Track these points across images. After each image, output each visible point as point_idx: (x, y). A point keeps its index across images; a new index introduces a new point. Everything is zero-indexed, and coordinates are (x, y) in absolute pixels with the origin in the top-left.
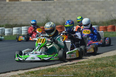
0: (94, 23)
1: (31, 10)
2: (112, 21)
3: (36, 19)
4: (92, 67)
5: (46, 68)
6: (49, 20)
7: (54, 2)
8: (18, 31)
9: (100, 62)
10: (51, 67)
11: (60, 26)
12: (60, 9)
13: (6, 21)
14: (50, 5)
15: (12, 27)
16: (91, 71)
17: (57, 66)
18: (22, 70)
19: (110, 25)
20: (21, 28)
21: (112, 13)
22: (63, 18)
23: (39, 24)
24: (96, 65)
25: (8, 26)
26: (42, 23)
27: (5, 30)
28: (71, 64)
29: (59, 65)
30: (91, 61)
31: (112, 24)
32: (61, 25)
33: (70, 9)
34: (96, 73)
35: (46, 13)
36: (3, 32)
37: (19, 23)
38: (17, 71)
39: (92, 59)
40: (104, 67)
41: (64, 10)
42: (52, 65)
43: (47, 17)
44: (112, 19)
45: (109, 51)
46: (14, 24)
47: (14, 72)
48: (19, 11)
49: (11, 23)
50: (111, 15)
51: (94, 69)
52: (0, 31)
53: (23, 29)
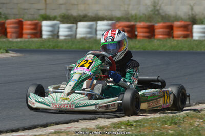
3: (129, 5)
6: (158, 8)
8: (88, 30)
11: (183, 23)
13: (62, 6)
15: (75, 20)
18: (105, 118)
22: (190, 5)
23: (136, 15)
25: (66, 19)
26: (142, 15)
27: (59, 28)
32: (186, 21)
36: (56, 32)
37: (91, 14)
46: (80, 16)
47: (88, 121)
49: (74, 13)
52: (49, 29)
53: (100, 26)
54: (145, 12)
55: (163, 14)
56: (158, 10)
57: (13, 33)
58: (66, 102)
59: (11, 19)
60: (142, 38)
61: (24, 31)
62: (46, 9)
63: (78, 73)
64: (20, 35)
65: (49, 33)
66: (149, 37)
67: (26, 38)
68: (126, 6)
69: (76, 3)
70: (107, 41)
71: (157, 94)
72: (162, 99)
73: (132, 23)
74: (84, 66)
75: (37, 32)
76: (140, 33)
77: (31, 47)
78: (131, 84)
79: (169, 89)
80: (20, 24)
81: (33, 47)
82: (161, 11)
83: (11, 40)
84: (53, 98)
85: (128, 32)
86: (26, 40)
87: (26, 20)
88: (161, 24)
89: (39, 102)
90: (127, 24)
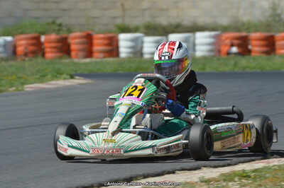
3: (238, 9)
6: (279, 12)
13: (147, 12)
15: (163, 31)
18: (211, 167)
20: (194, 35)
23: (249, 24)
25: (152, 30)
27: (142, 42)
36: (139, 49)
37: (186, 22)
38: (195, 169)
43: (274, 4)
49: (163, 21)
52: (130, 44)
53: (199, 38)
56: (279, 15)
57: (79, 50)
58: (111, 145)
59: (75, 32)
60: (258, 55)
61: (96, 48)
62: (124, 16)
63: (125, 104)
64: (90, 54)
65: (129, 50)
66: (267, 53)
67: (98, 58)
68: (235, 11)
69: (165, 7)
70: (163, 58)
71: (234, 129)
72: (241, 135)
73: (244, 34)
74: (132, 95)
75: (113, 49)
76: (255, 47)
77: (106, 71)
78: (197, 116)
79: (250, 122)
80: (89, 39)
81: (108, 69)
83: (76, 60)
84: (92, 140)
86: (98, 60)
87: (98, 33)
88: (282, 34)
89: (73, 147)
90: (237, 34)
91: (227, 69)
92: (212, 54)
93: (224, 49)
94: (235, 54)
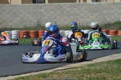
0: (87, 27)
1: (21, 13)
2: (106, 25)
4: (86, 73)
5: (37, 73)
6: (40, 23)
7: (45, 5)
9: (93, 68)
10: (43, 72)
12: (52, 12)
14: (41, 8)
16: (84, 77)
17: (49, 72)
18: (12, 75)
19: (104, 29)
20: (11, 31)
21: (106, 16)
22: (55, 22)
23: (30, 27)
24: (89, 70)
26: (32, 27)
28: (63, 70)
29: (51, 70)
30: (84, 67)
31: (106, 28)
33: (62, 13)
34: (90, 79)
35: (37, 16)
37: (8, 27)
38: (6, 76)
39: (85, 65)
40: (98, 73)
41: (55, 13)
42: (43, 70)
43: (38, 20)
44: (105, 23)
45: (103, 56)
46: (3, 28)
47: (4, 77)
48: (8, 14)
49: (1, 27)
50: (105, 19)
51: (87, 75)
53: (13, 32)
54: (34, 26)
55: (42, 26)
56: (40, 25)
60: (32, 38)
66: (36, 37)
68: (25, 23)
69: (1, 22)
73: (28, 31)
76: (32, 35)
82: (41, 25)
85: (26, 35)
88: (41, 31)
90: (26, 31)
91: (22, 43)
92: (17, 38)
93: (21, 36)
94: (25, 38)
